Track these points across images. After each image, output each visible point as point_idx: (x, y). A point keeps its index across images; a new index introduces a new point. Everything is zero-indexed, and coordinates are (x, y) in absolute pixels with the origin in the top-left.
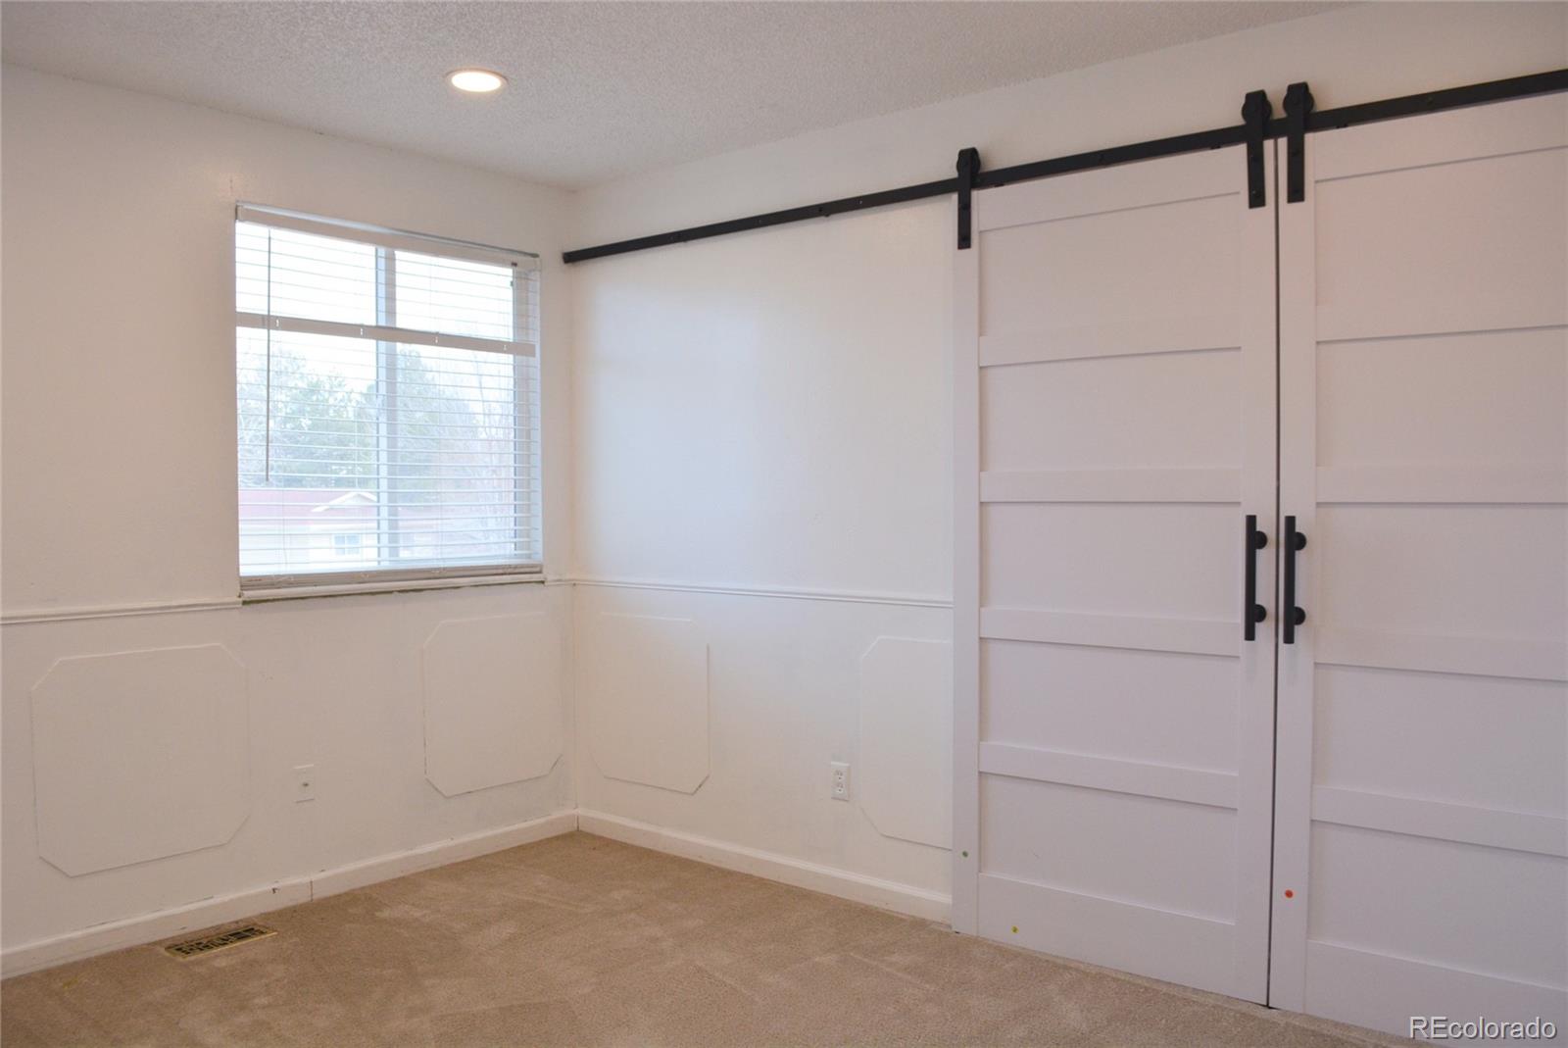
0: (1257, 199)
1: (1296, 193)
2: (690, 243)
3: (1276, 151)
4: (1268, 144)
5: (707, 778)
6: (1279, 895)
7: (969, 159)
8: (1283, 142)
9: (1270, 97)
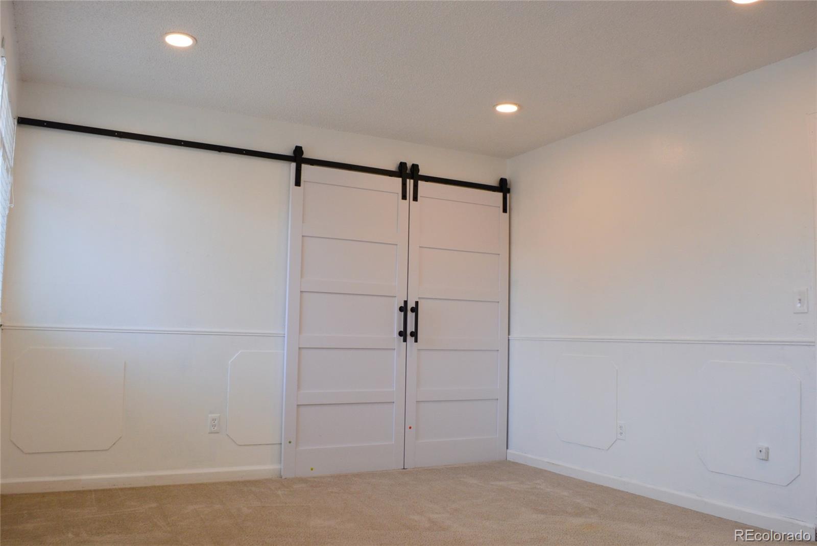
0: (404, 197)
1: (415, 198)
2: (123, 139)
3: (410, 183)
4: (408, 180)
5: (120, 438)
6: (407, 427)
7: (298, 150)
8: (412, 181)
9: (408, 166)
